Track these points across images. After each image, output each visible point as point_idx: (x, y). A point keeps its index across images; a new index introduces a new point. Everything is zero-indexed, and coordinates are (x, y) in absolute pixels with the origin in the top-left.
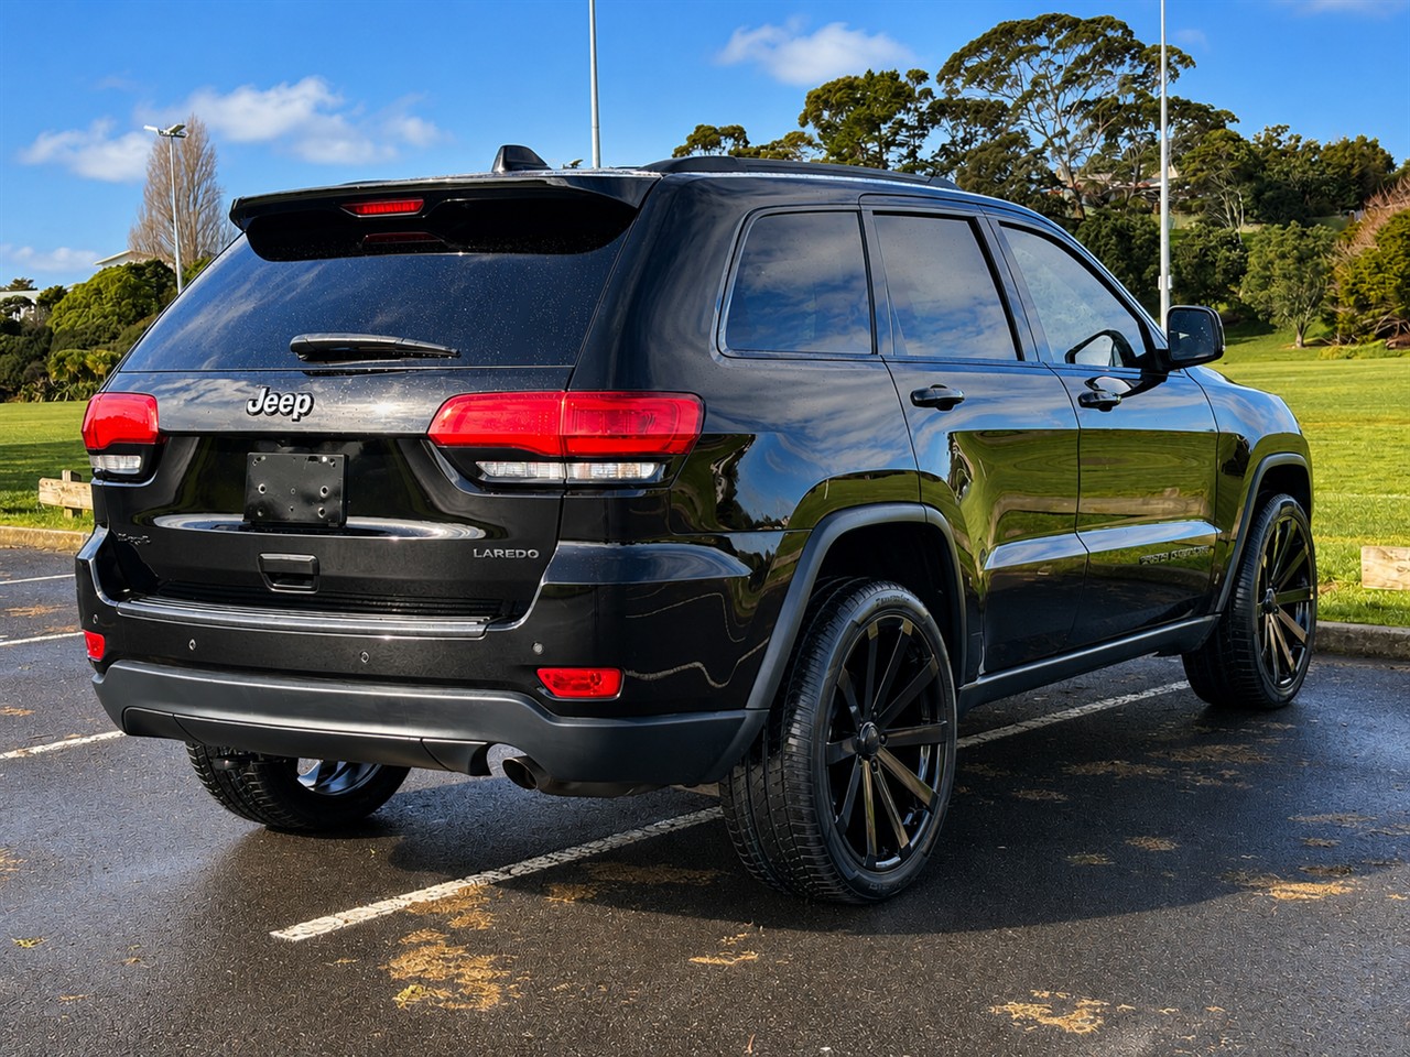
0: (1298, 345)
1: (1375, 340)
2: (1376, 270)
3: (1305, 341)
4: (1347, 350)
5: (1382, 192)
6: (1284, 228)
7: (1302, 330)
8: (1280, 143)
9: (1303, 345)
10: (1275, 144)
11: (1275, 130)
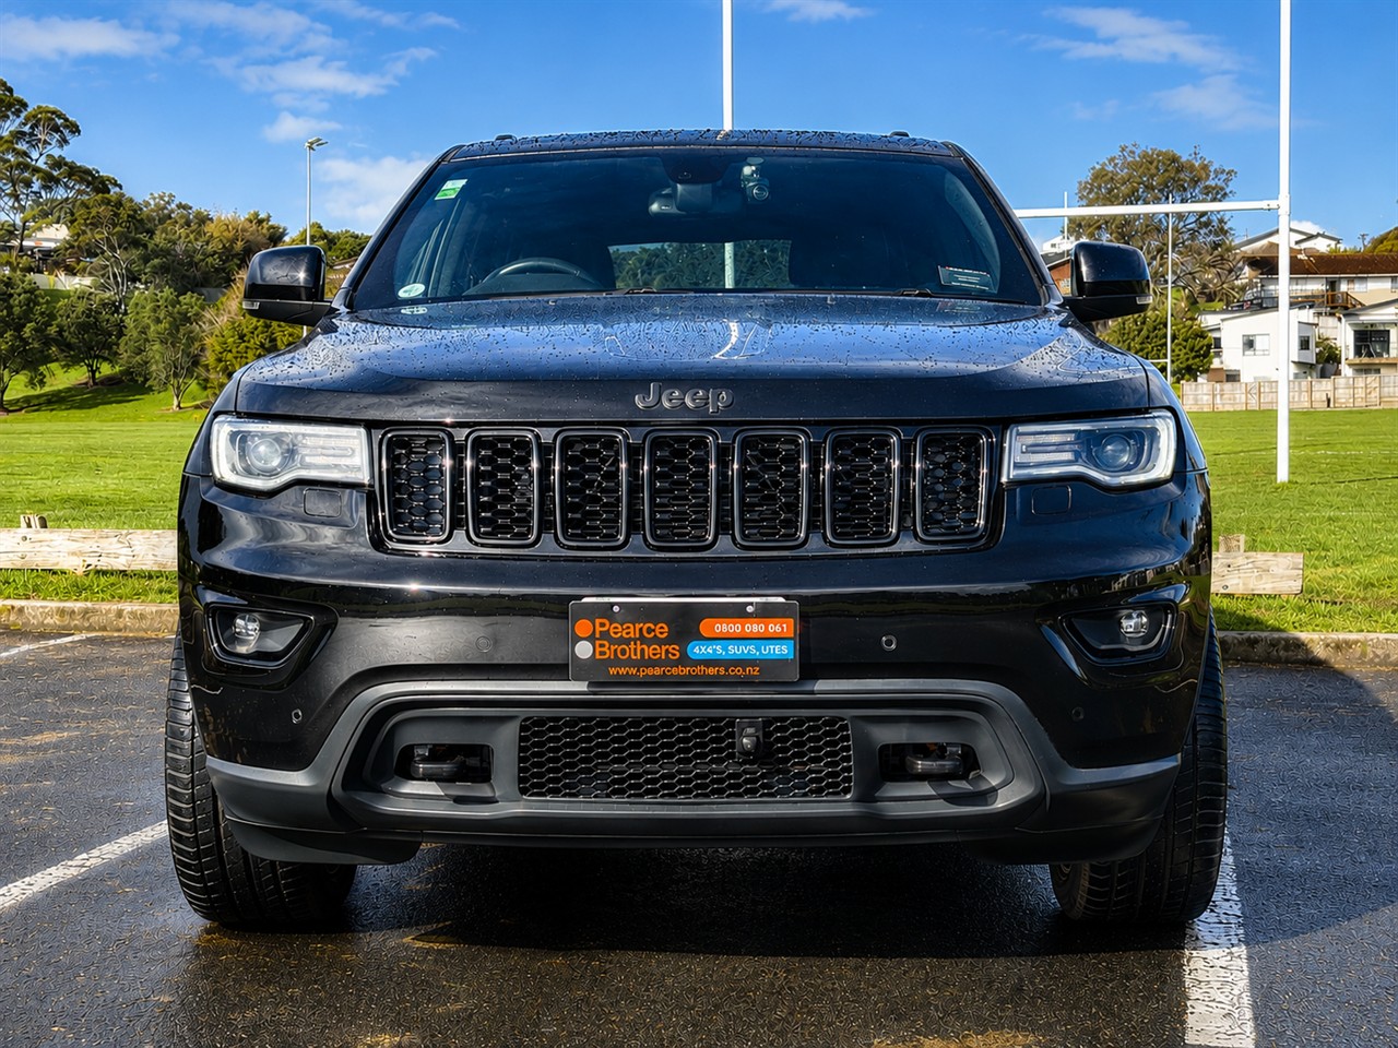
0: (175, 408)
3: (181, 405)
7: (178, 394)
9: (180, 408)
10: (167, 211)
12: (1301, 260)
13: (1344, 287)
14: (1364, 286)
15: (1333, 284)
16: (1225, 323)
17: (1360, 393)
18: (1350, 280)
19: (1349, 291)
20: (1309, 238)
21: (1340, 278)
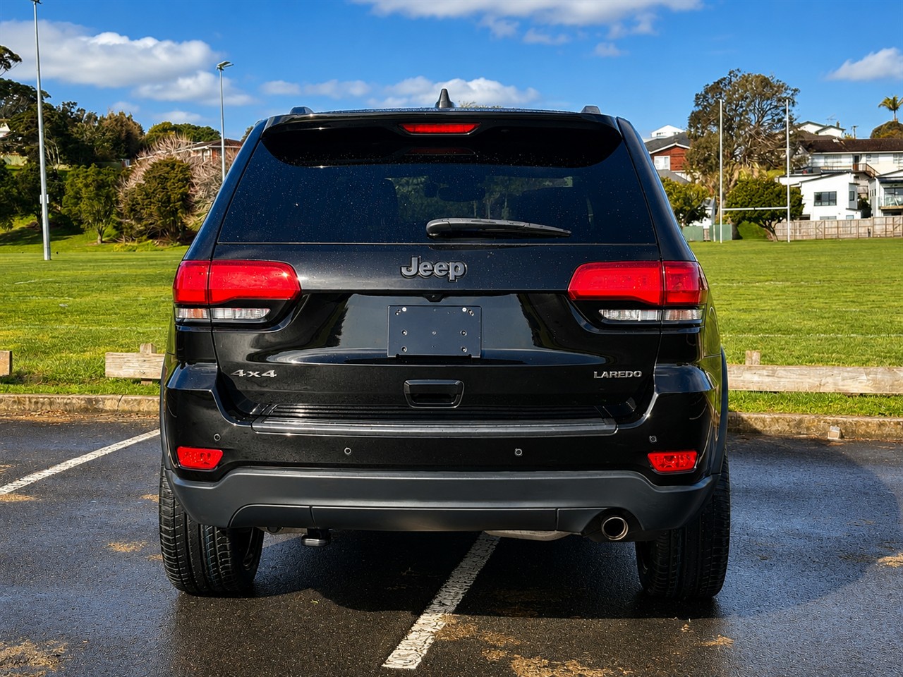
0: (99, 242)
1: (146, 240)
2: (145, 197)
3: (103, 240)
4: (130, 246)
5: (145, 148)
6: (87, 168)
7: (101, 233)
8: (72, 113)
9: (102, 242)
10: (69, 114)
11: (68, 104)
12: (836, 143)
13: (863, 160)
14: (876, 159)
15: (857, 159)
16: (803, 184)
17: (890, 228)
18: (869, 155)
19: (868, 163)
20: (825, 128)
21: (861, 154)
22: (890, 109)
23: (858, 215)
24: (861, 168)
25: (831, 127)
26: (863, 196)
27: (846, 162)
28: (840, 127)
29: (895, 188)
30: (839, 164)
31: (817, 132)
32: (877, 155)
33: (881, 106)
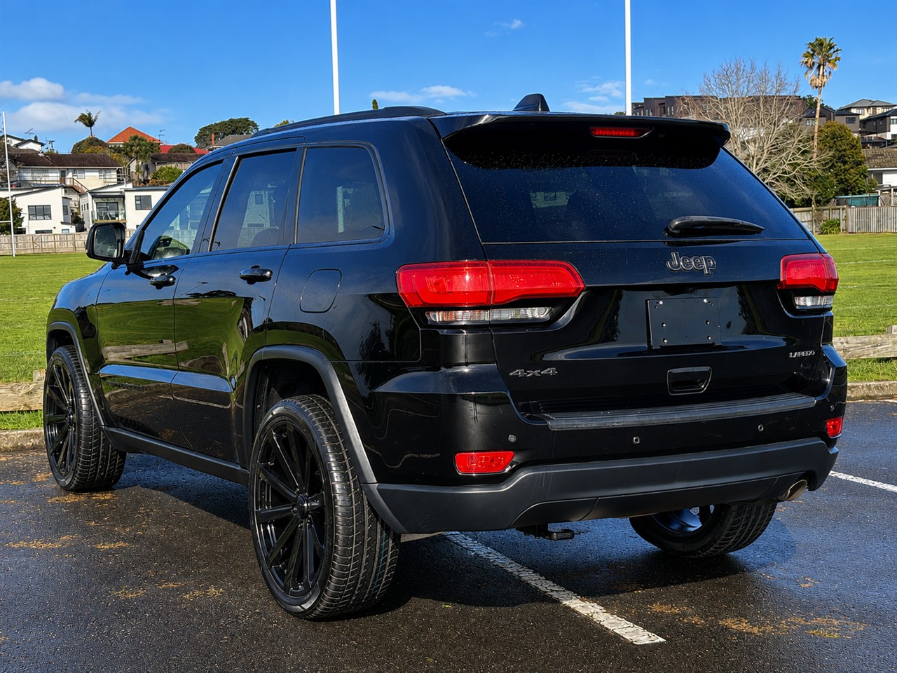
12: (42, 156)
13: (70, 175)
14: (82, 174)
15: (63, 175)
16: (19, 198)
18: (75, 170)
19: (74, 177)
20: (24, 142)
21: (68, 169)
22: (87, 125)
23: (72, 229)
24: (68, 183)
25: (30, 141)
26: (76, 210)
27: (53, 176)
28: (38, 141)
29: (107, 203)
30: (47, 179)
31: (17, 145)
32: (83, 171)
33: (78, 122)
